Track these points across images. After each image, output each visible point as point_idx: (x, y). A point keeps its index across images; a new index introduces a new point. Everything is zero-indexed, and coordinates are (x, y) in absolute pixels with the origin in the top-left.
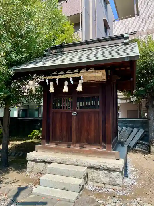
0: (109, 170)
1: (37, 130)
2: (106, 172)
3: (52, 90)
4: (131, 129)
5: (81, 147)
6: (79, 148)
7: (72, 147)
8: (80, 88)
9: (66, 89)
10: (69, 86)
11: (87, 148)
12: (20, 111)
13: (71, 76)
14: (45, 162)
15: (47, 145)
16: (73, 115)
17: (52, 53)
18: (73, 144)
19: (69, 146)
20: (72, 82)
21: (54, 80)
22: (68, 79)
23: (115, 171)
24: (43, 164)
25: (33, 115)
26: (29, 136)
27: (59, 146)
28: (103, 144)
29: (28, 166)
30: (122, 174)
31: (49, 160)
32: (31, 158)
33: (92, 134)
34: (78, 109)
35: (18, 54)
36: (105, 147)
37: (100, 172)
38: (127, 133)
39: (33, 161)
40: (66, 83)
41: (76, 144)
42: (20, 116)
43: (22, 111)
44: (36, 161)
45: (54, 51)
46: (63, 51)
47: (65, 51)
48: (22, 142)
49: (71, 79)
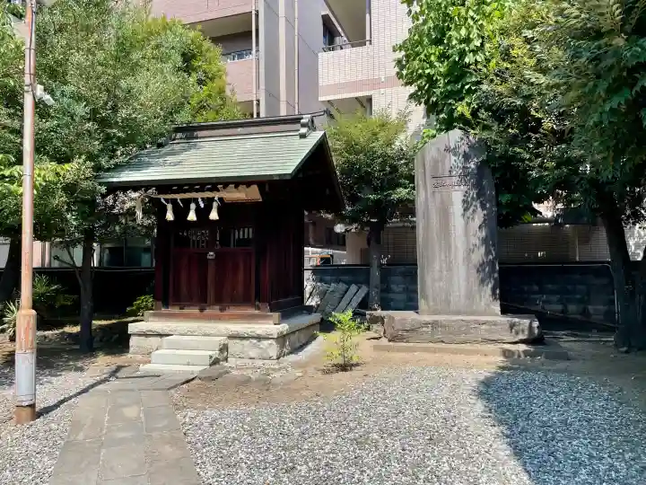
0: (259, 338)
1: (148, 297)
2: (255, 341)
3: (170, 216)
4: (345, 286)
5: (222, 310)
6: (218, 312)
7: (208, 311)
8: (214, 215)
9: (192, 216)
10: (198, 210)
11: (233, 311)
12: (104, 252)
13: (199, 195)
14: (161, 335)
15: (164, 310)
16: (208, 257)
17: (174, 140)
18: (209, 306)
19: (202, 310)
20: (202, 205)
21: (174, 202)
22: (196, 200)
23: (267, 339)
24: (158, 339)
25: (139, 263)
26: (128, 309)
27: (186, 311)
28: (257, 303)
29: (131, 344)
30: (278, 343)
31: (167, 332)
32: (137, 330)
33: (240, 288)
34: (219, 247)
35: (111, 158)
36: (259, 309)
37: (246, 343)
38: (337, 295)
39: (140, 335)
40: (193, 206)
41: (214, 305)
42: (105, 265)
43: (110, 252)
44: (145, 335)
45: (179, 135)
46: (197, 138)
47: (201, 138)
48: (114, 321)
49: (200, 200)
